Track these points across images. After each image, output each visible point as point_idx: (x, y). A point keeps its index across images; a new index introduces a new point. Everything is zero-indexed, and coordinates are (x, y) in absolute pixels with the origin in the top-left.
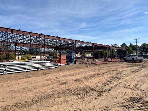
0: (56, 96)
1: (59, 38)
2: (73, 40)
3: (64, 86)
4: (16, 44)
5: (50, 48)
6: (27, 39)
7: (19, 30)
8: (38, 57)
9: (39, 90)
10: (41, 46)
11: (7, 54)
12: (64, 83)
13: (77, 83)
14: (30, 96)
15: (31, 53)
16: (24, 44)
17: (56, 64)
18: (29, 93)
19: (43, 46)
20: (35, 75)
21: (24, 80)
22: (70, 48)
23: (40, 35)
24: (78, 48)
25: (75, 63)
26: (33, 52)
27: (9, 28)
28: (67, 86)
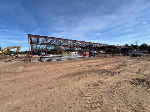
0: (86, 73)
1: (85, 42)
2: (93, 43)
3: (90, 68)
4: (64, 46)
5: (80, 48)
6: (69, 44)
7: (66, 39)
8: (74, 53)
9: (77, 69)
10: (75, 47)
11: (60, 51)
12: (90, 67)
13: (97, 67)
14: (73, 71)
15: (70, 51)
16: (67, 46)
17: (84, 56)
18: (72, 70)
19: (77, 47)
20: (74, 62)
21: (69, 64)
22: (91, 48)
23: (76, 41)
24: (96, 47)
25: (94, 56)
26: (71, 50)
27: (61, 39)
28: (92, 68)
